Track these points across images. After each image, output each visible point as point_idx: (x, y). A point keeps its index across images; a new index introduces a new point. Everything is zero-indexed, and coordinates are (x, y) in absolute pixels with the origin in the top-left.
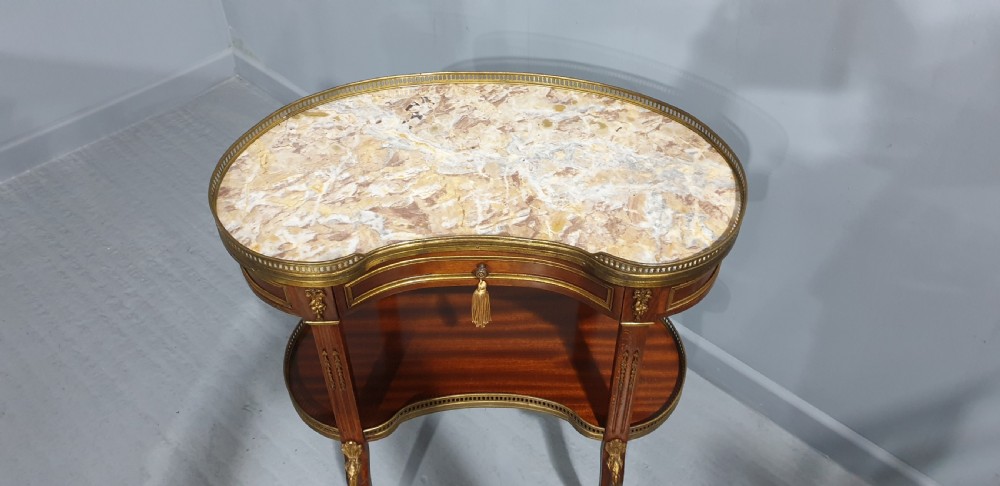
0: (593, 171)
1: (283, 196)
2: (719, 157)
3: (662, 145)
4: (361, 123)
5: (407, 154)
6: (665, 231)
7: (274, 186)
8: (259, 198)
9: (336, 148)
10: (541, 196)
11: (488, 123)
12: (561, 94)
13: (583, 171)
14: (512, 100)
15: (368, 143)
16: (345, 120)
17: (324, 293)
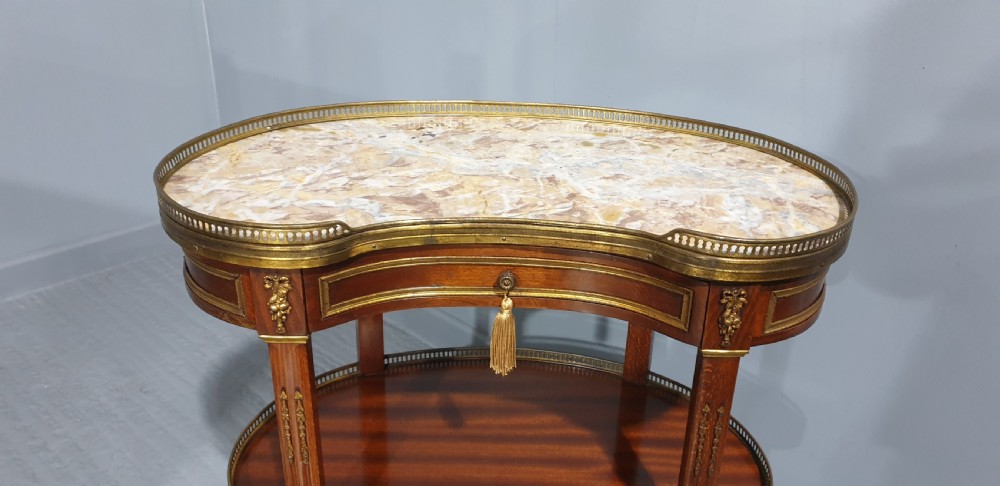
0: (650, 177)
1: (252, 184)
2: (806, 172)
3: (731, 162)
4: (359, 137)
5: (414, 159)
6: (756, 225)
7: (242, 176)
8: (222, 185)
9: (327, 152)
10: (585, 193)
11: (516, 141)
12: (601, 126)
13: (638, 177)
14: (545, 128)
15: (369, 150)
16: (341, 133)
17: (291, 281)
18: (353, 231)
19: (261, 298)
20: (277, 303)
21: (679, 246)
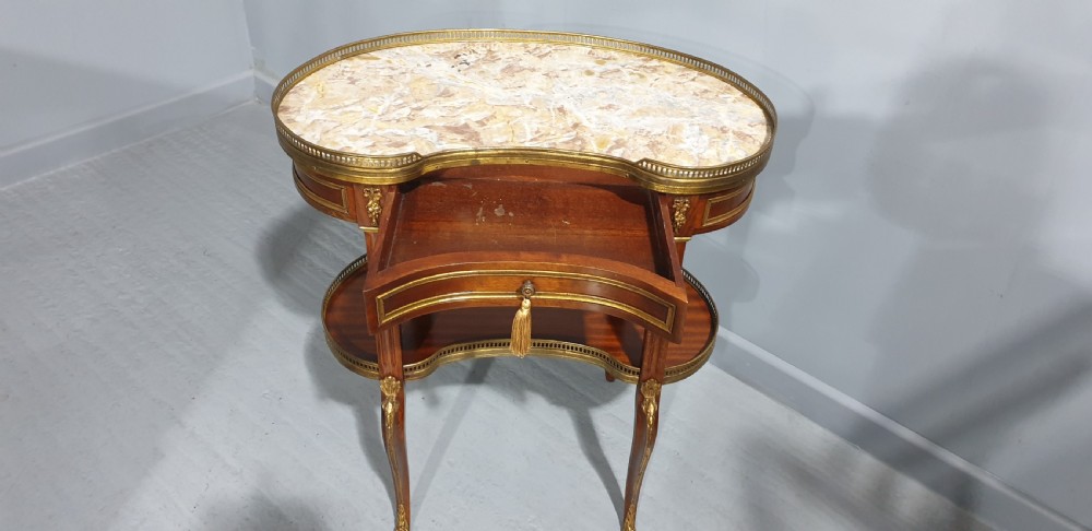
0: (634, 109)
1: (341, 114)
2: (750, 100)
3: (697, 91)
4: (412, 66)
5: (456, 89)
6: (702, 150)
7: (331, 106)
8: (318, 115)
9: (389, 82)
10: (585, 123)
11: (533, 70)
12: (601, 53)
13: (626, 107)
14: (556, 55)
15: (420, 80)
16: (395, 63)
17: (382, 192)
18: (423, 158)
19: (360, 201)
20: (373, 207)
21: (645, 169)
